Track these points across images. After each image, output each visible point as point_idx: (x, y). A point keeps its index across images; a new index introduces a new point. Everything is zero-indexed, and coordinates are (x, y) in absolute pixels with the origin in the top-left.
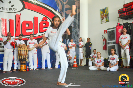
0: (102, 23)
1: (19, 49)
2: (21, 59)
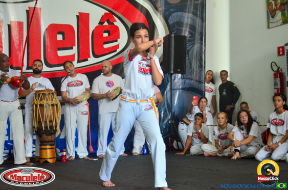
0: (270, 27)
1: (37, 103)
2: (44, 129)
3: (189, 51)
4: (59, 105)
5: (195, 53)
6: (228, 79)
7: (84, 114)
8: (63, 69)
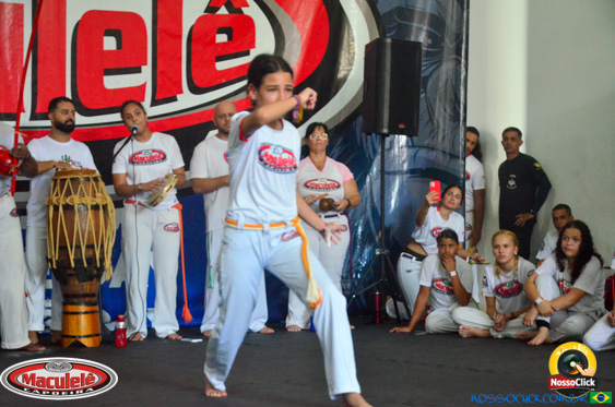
1: (57, 200)
2: (73, 264)
3: (426, 79)
4: (111, 206)
5: (441, 84)
6: (522, 150)
7: (170, 230)
8: (120, 119)
